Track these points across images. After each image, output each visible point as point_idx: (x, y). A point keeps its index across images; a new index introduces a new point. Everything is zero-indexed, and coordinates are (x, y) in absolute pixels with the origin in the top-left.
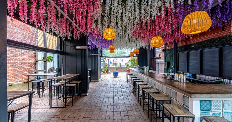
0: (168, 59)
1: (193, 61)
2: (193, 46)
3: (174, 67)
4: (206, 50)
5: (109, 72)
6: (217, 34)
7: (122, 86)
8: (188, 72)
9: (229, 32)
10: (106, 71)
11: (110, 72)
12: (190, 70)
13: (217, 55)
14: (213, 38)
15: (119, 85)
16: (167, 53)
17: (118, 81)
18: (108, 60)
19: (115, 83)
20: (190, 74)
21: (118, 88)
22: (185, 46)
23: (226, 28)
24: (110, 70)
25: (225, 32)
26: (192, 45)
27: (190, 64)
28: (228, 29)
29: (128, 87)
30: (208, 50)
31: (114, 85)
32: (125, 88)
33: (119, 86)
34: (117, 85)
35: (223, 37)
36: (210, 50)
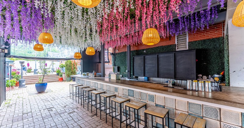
0: (118, 63)
1: (150, 65)
2: (145, 51)
3: (128, 71)
4: (161, 56)
5: (24, 85)
6: (165, 43)
7: (65, 107)
8: (144, 76)
9: (174, 42)
10: (16, 84)
11: (26, 84)
12: (147, 74)
13: (172, 60)
14: (162, 46)
15: (59, 106)
16: (116, 56)
17: (51, 98)
18: (22, 63)
19: (48, 105)
20: (146, 78)
21: (61, 113)
22: (136, 50)
23: (172, 38)
24: (25, 80)
25: (171, 41)
26: (143, 50)
27: (146, 69)
28: (173, 40)
29: (79, 106)
30: (164, 55)
31: (50, 109)
32: (76, 110)
33: (60, 109)
34: (55, 107)
35: (171, 45)
36: (166, 55)
